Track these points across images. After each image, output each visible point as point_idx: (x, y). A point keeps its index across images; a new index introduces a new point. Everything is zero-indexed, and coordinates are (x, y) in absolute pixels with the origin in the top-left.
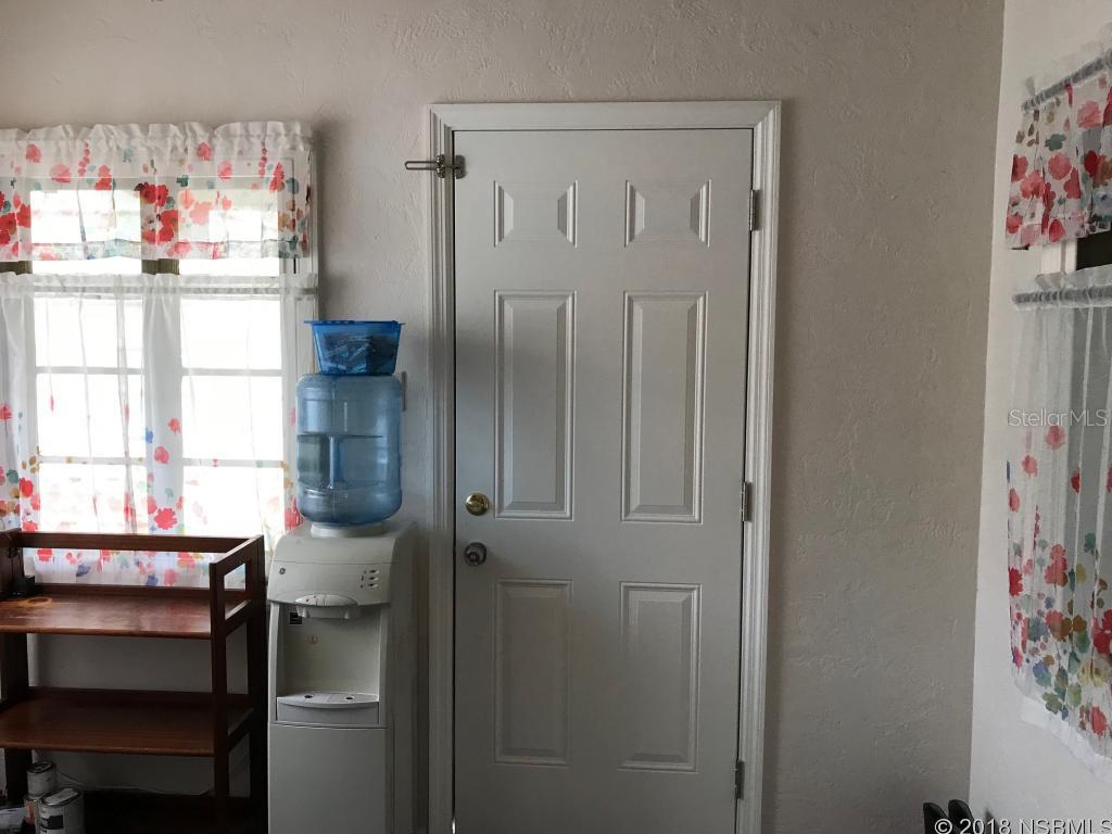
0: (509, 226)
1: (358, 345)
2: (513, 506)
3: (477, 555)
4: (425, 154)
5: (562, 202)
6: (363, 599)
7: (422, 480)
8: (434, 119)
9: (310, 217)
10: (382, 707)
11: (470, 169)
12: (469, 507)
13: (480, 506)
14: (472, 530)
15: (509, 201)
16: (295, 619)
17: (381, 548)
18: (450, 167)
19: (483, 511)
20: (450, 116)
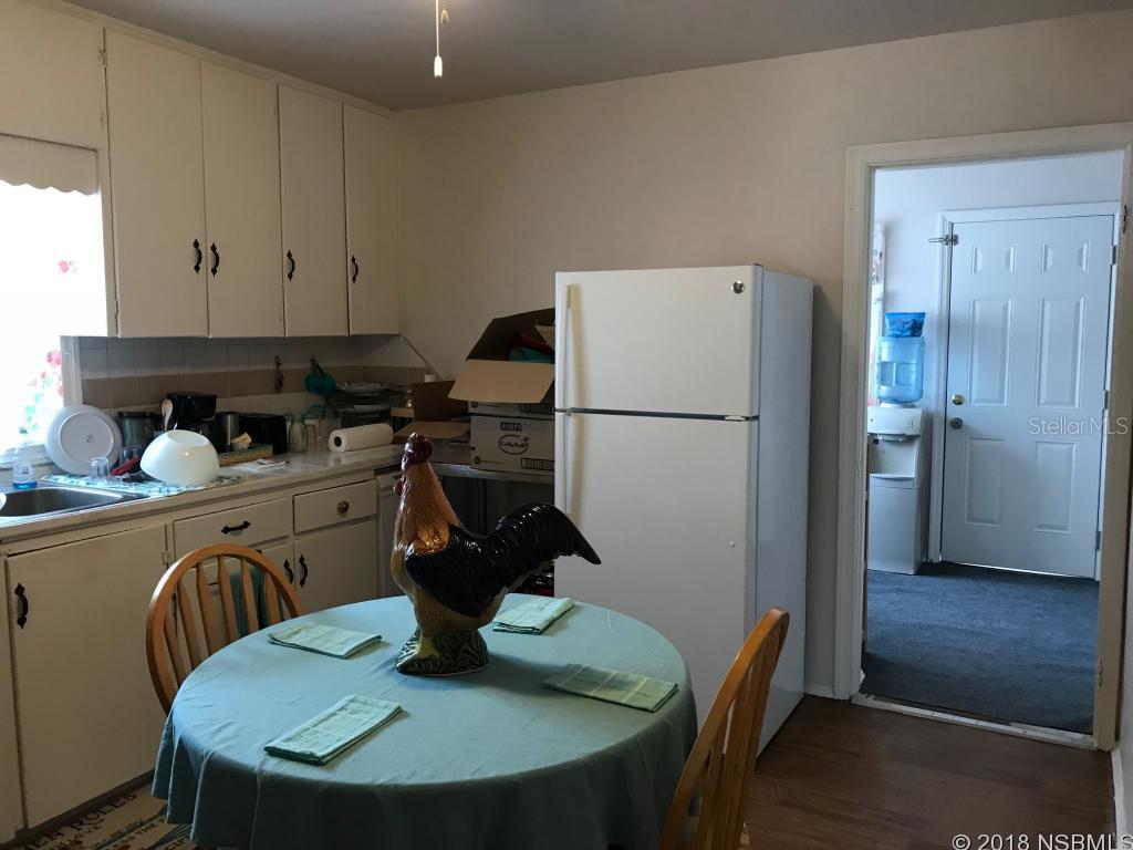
0: (979, 267)
1: (907, 323)
2: (977, 401)
3: (957, 424)
4: (938, 234)
5: (1008, 254)
6: (909, 432)
7: (932, 389)
8: (944, 218)
9: (881, 265)
10: (915, 480)
11: (960, 240)
12: (954, 402)
13: (958, 402)
14: (955, 412)
15: (979, 254)
16: (876, 441)
17: (916, 414)
18: (952, 240)
19: (960, 403)
20: (951, 217)
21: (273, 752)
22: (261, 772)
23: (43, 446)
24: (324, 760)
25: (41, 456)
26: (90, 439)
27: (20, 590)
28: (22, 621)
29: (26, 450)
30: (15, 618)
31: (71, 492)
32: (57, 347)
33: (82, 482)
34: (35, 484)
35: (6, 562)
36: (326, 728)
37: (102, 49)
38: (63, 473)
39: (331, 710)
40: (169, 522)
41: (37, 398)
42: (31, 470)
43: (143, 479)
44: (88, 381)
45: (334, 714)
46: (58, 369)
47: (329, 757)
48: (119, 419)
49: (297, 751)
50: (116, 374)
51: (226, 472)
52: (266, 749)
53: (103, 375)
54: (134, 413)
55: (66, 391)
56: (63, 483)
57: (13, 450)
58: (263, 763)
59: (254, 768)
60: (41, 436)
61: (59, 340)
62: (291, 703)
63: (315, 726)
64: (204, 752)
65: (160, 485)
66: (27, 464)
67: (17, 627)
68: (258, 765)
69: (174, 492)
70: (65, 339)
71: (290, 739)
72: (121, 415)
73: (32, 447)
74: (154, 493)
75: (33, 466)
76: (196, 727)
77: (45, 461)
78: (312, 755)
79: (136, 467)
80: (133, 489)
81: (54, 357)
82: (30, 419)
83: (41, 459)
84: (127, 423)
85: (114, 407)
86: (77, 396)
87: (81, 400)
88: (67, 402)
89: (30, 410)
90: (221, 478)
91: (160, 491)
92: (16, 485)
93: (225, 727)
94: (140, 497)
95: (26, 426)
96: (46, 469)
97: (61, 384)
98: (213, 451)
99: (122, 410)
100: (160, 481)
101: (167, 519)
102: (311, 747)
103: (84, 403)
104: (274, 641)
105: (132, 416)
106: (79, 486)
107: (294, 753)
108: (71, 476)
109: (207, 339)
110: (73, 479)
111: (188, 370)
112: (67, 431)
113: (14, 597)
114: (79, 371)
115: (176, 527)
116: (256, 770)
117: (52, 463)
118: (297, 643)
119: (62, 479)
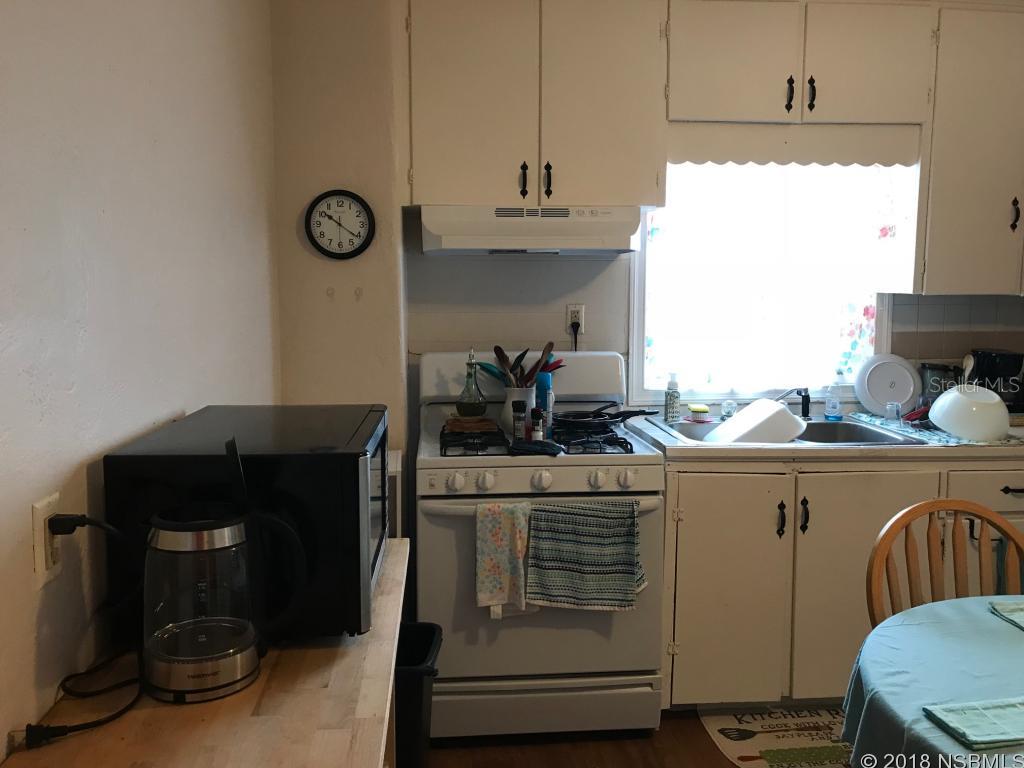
21: (930, 716)
22: (910, 729)
23: (853, 387)
24: (976, 746)
25: (851, 395)
26: (892, 385)
27: (805, 502)
28: (804, 528)
29: (837, 388)
30: (799, 524)
31: (866, 429)
32: (873, 302)
33: (878, 422)
34: (840, 418)
35: (796, 478)
36: (995, 716)
37: (936, 29)
38: (867, 412)
39: (1013, 700)
40: (944, 472)
41: (854, 345)
42: (838, 406)
43: (930, 427)
44: (897, 333)
45: (1014, 706)
46: (873, 322)
47: (983, 746)
48: (922, 370)
49: (951, 725)
50: (923, 329)
51: (1014, 432)
52: (925, 710)
53: (912, 329)
54: (937, 365)
55: (877, 342)
56: (865, 421)
57: (827, 387)
58: (916, 721)
59: (903, 723)
60: (852, 379)
61: (875, 296)
62: (977, 677)
63: (985, 709)
64: (871, 687)
65: (944, 435)
66: (836, 401)
67: (800, 532)
68: (909, 721)
69: (953, 443)
70: (881, 296)
71: (951, 711)
72: (924, 365)
73: (842, 387)
74: (933, 441)
75: (841, 403)
76: (875, 662)
77: (853, 400)
78: (963, 735)
79: (924, 415)
80: (916, 435)
81: (871, 310)
82: (846, 363)
83: (849, 396)
84: (928, 373)
85: (920, 359)
86: (887, 345)
87: (889, 350)
88: (877, 352)
89: (848, 356)
90: (1009, 437)
91: (940, 441)
92: (827, 417)
93: (899, 673)
94: (923, 443)
95: (844, 369)
96: (854, 406)
97: (873, 334)
98: (1003, 409)
99: (927, 361)
100: (945, 432)
101: (943, 468)
102: (968, 727)
103: (892, 353)
104: (994, 611)
105: (934, 368)
106: (874, 425)
107: (948, 726)
108: (873, 415)
109: (1019, 296)
110: (873, 419)
111: (1000, 328)
112: (874, 375)
113: (800, 507)
114: (890, 324)
115: (951, 478)
116: (906, 726)
117: (859, 403)
118: (1016, 620)
119: (864, 417)
